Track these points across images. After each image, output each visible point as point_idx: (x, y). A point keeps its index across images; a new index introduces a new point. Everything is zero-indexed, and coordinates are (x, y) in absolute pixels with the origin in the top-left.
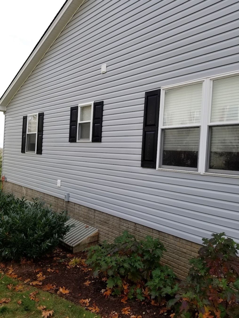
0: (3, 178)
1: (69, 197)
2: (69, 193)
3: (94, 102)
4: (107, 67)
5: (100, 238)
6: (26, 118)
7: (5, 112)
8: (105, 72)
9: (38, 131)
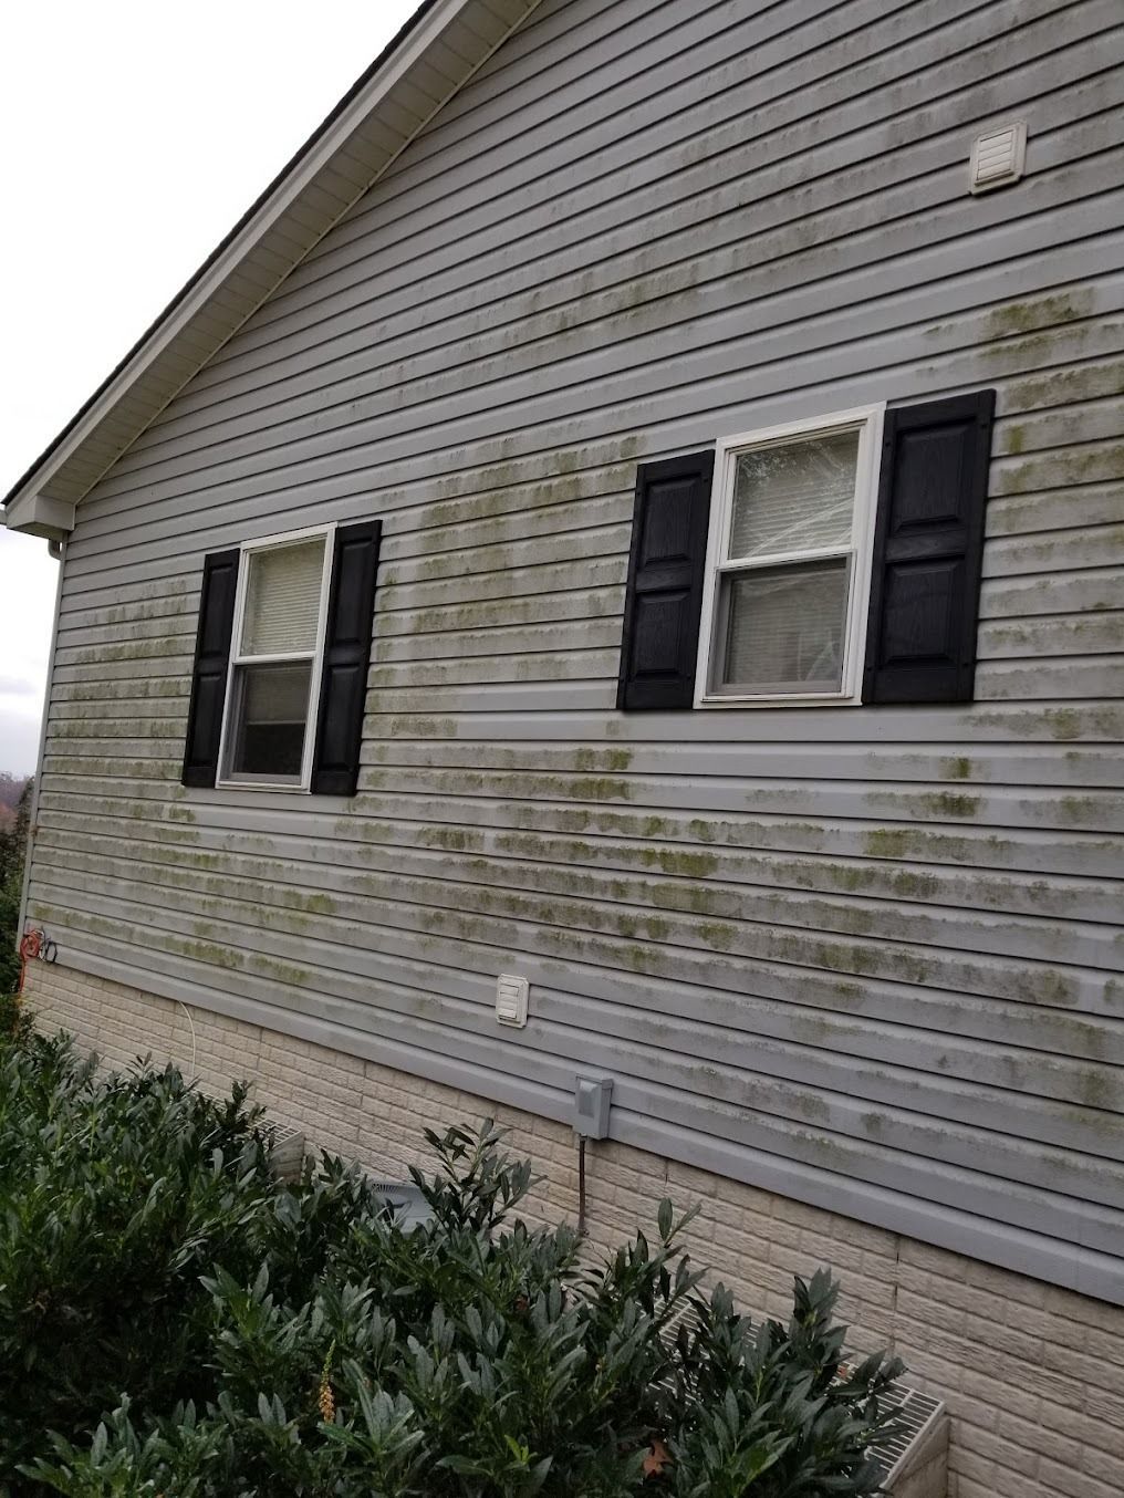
0: (31, 943)
1: (612, 1106)
2: (611, 1080)
3: (884, 408)
4: (1029, 140)
5: (962, 1480)
6: (230, 565)
7: (60, 541)
8: (1014, 179)
9: (332, 642)
